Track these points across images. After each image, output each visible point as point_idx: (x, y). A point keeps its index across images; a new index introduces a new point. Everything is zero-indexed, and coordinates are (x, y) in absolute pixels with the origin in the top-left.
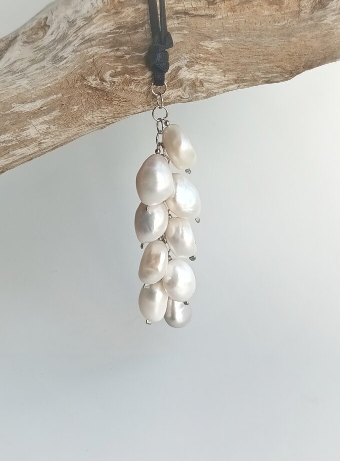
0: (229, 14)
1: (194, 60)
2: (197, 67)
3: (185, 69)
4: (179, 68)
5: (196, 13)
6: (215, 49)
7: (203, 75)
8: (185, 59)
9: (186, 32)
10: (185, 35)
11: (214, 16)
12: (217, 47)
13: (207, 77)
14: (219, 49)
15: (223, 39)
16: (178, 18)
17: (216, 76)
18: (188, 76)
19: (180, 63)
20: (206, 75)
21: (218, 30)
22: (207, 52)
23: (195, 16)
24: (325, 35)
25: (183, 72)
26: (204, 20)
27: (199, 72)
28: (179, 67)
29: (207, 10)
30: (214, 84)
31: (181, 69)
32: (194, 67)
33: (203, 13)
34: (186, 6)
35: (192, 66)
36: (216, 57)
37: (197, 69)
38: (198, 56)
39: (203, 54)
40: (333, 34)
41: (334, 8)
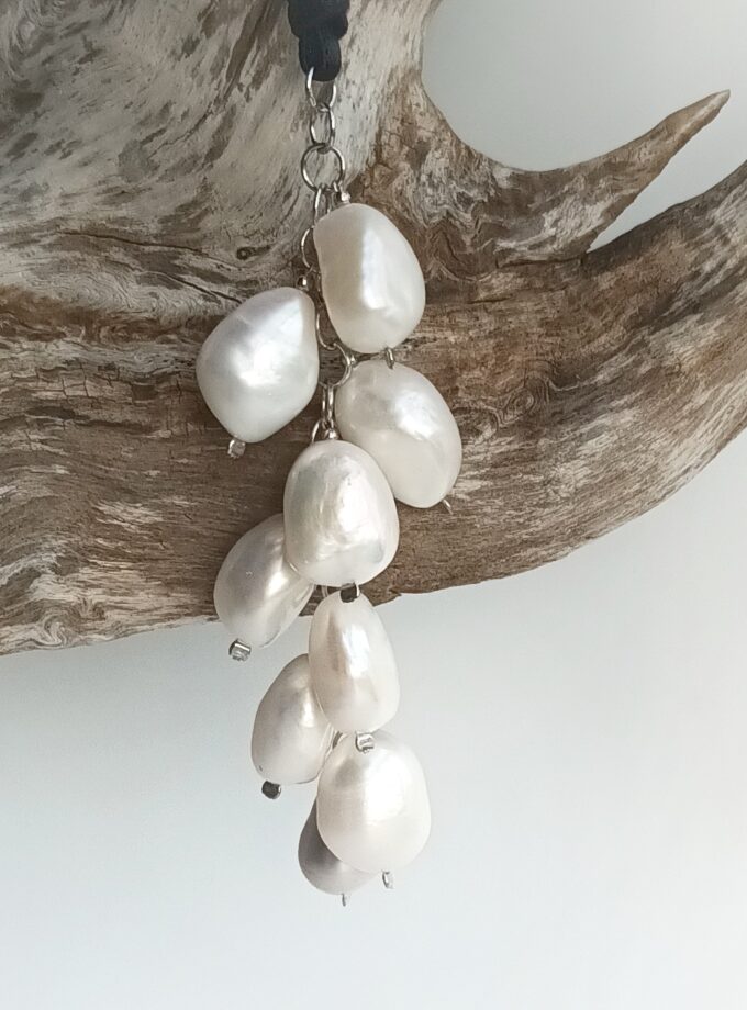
0: (191, 427)
1: (78, 555)
2: (85, 573)
3: (50, 577)
4: (33, 574)
5: (94, 415)
6: (142, 527)
7: (104, 593)
8: (52, 549)
9: (60, 471)
10: (56, 479)
11: (148, 430)
12: (148, 520)
13: (118, 599)
14: (153, 527)
15: (167, 500)
16: (41, 425)
17: (142, 595)
18: (58, 597)
19: (35, 561)
20: (114, 594)
21: (154, 473)
22: (117, 533)
23: (92, 424)
24: (451, 527)
25: (42, 586)
26: (117, 437)
27: (92, 586)
28: (31, 569)
29: (127, 408)
30: (138, 613)
31: (39, 575)
32: (78, 572)
33: (118, 417)
34: (70, 392)
35: (72, 569)
36: (144, 547)
37: (85, 578)
38: (91, 542)
39: (105, 538)
40: (472, 526)
41: (478, 457)
